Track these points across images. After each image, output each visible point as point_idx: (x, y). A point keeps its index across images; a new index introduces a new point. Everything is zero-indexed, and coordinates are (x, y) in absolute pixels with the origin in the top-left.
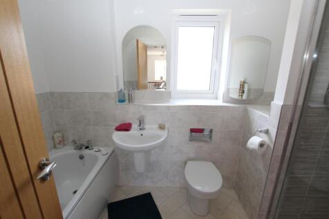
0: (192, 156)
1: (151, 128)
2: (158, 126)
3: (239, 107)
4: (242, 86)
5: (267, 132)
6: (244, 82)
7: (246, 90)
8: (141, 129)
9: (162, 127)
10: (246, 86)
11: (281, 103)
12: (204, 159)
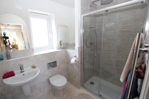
0: (50, 75)
1: (28, 70)
2: (31, 67)
3: (62, 51)
4: (61, 42)
5: (75, 56)
6: (61, 41)
7: (62, 44)
8: (22, 72)
9: (34, 67)
10: (62, 42)
11: (78, 46)
12: (55, 74)
